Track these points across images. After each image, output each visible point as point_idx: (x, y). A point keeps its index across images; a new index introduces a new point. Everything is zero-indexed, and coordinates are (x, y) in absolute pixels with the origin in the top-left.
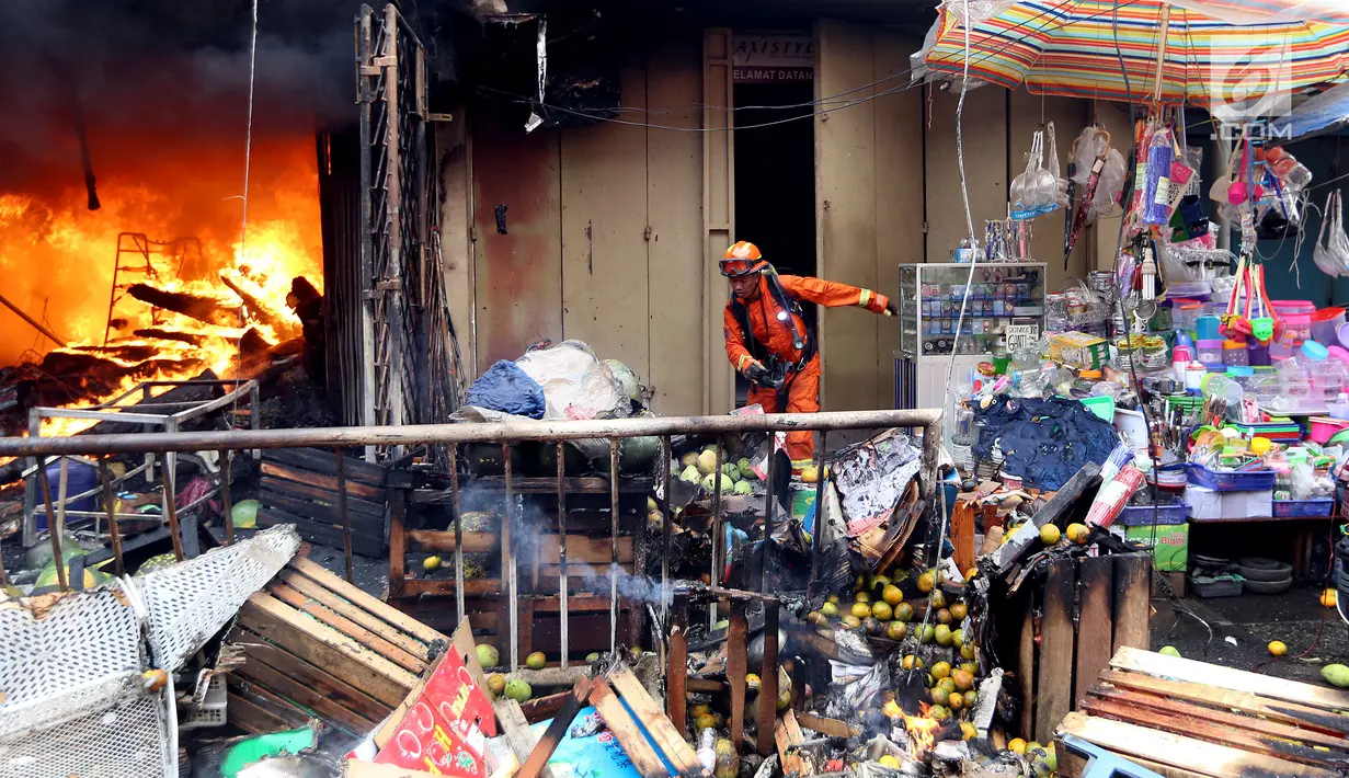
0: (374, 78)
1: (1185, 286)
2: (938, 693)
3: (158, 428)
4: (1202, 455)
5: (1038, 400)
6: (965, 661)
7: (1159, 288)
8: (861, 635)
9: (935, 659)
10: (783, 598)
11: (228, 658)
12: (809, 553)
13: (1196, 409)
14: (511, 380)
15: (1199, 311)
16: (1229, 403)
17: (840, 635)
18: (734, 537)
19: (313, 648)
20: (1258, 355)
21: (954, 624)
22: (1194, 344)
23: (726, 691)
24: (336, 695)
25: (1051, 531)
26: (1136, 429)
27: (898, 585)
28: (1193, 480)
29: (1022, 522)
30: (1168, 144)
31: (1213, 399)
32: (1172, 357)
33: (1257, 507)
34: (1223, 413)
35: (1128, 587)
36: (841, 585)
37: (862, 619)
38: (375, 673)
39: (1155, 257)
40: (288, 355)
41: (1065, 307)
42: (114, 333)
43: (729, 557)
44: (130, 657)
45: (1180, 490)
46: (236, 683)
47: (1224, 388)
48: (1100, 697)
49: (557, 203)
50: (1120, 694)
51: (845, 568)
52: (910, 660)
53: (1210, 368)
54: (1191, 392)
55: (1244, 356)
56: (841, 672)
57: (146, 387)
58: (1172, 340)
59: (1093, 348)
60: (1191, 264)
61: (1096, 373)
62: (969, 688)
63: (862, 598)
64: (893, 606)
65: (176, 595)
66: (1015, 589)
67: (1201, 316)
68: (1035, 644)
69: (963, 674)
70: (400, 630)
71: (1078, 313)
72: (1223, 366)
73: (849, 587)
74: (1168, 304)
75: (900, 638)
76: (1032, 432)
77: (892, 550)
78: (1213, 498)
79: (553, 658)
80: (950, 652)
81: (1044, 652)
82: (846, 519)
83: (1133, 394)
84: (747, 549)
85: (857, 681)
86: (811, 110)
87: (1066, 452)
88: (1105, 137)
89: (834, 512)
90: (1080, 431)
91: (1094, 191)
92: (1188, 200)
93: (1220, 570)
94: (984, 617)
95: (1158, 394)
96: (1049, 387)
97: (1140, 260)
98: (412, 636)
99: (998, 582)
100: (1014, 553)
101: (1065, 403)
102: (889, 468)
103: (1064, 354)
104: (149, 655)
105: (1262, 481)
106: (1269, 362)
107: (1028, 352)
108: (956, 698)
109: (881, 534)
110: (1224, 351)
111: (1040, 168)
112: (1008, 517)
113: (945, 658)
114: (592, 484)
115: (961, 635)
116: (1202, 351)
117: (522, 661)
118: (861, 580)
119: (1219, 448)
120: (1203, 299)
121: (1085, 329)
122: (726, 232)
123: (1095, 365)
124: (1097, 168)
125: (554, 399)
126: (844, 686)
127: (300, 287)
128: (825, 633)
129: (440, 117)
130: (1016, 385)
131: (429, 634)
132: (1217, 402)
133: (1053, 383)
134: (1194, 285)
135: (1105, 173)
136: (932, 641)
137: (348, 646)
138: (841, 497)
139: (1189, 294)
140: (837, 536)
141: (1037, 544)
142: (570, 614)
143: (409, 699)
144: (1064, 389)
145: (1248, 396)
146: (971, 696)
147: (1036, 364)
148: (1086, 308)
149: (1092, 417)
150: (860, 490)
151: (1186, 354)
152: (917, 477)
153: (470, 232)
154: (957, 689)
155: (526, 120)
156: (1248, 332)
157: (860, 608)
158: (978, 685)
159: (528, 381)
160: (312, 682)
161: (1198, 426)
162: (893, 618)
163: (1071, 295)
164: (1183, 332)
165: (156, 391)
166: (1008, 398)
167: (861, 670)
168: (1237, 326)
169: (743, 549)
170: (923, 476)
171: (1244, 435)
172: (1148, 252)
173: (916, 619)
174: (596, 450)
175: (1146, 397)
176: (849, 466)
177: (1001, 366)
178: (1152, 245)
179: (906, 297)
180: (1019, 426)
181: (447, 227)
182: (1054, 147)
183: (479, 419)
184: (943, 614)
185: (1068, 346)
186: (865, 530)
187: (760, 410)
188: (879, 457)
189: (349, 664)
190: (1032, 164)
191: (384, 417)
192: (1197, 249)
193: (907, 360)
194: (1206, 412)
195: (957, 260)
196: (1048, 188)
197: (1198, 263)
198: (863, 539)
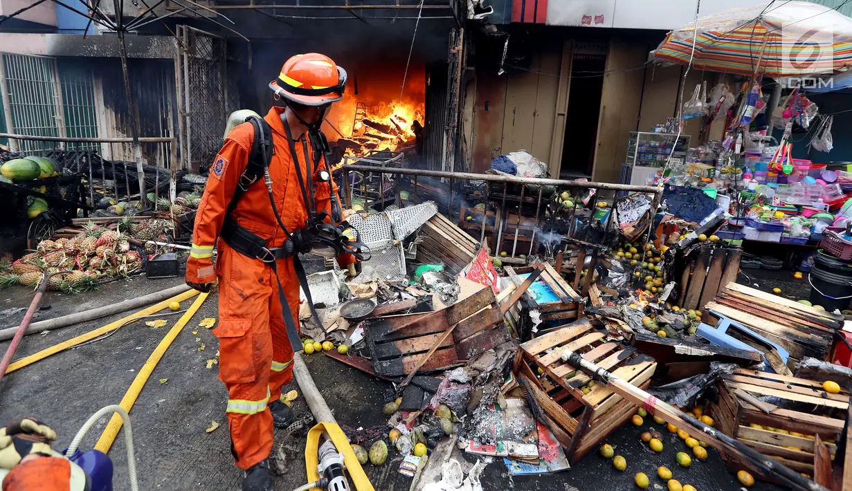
0: (454, 54)
1: (751, 149)
2: (648, 286)
3: (381, 165)
4: (753, 215)
5: (682, 187)
6: (658, 277)
7: (742, 149)
8: (621, 263)
9: (647, 275)
10: (600, 246)
11: (419, 240)
12: (603, 232)
13: (752, 198)
14: (505, 161)
15: (757, 160)
16: (767, 197)
17: (613, 261)
18: (578, 223)
19: (443, 240)
20: (782, 178)
21: (655, 264)
22: (753, 173)
23: (574, 275)
24: (449, 256)
25: (703, 237)
26: (725, 202)
27: (635, 247)
28: (747, 224)
29: (691, 232)
30: (757, 93)
31: (761, 194)
32: (743, 177)
33: (774, 238)
34: (764, 201)
35: (731, 261)
36: (614, 244)
37: (621, 257)
38: (462, 251)
39: (742, 137)
40: (410, 145)
41: (698, 153)
42: (354, 134)
43: (576, 230)
44: (389, 235)
45: (741, 227)
46: (419, 248)
47: (767, 191)
48: (721, 298)
49: (504, 100)
50: (730, 298)
51: (617, 239)
52: (638, 274)
53: (760, 183)
54: (750, 191)
55: (776, 180)
56: (612, 274)
57: (371, 152)
58: (744, 170)
59: (709, 170)
60: (755, 141)
61: (708, 180)
62: (660, 286)
63: (621, 250)
64: (633, 254)
65: (399, 218)
66: (686, 255)
67: (758, 162)
68: (690, 275)
69: (658, 281)
70: (467, 239)
71: (703, 156)
72: (765, 183)
73: (618, 245)
74: (743, 156)
75: (635, 265)
76: (680, 199)
77: (637, 235)
78: (755, 232)
79: (509, 254)
80: (653, 273)
81: (693, 279)
82: (619, 222)
83: (725, 189)
84: (582, 228)
85: (618, 278)
86: (603, 74)
87: (694, 208)
88: (727, 88)
89: (615, 220)
90: (701, 201)
91: (718, 109)
92: (760, 115)
93: (752, 259)
94: (672, 263)
95: (735, 190)
96: (687, 183)
97: (736, 138)
98: (470, 241)
99: (680, 252)
100: (686, 243)
101: (695, 189)
102: (636, 206)
103: (695, 171)
104: (393, 235)
105: (778, 228)
106: (786, 182)
107: (678, 169)
108: (654, 289)
109: (632, 229)
110: (767, 176)
111: (697, 99)
112: (684, 229)
113: (650, 275)
114: (530, 199)
115: (658, 268)
116: (757, 175)
117: (499, 254)
118: (620, 244)
119: (762, 214)
120: (759, 155)
121: (704, 162)
122: (564, 115)
123: (709, 177)
124: (721, 100)
125: (520, 169)
126: (612, 279)
127: (416, 124)
128: (607, 260)
129: (470, 68)
130: (673, 180)
131: (475, 242)
132: (762, 196)
133: (690, 181)
134: (755, 149)
135: (725, 102)
136: (647, 268)
137: (454, 242)
138: (618, 214)
139: (752, 153)
140: (615, 227)
141: (697, 241)
142: (518, 241)
143: (473, 261)
144: (695, 184)
145: (777, 195)
146: (661, 289)
147: (681, 174)
148: (706, 154)
149: (706, 196)
150: (625, 213)
151: (750, 176)
152: (649, 211)
153: (474, 109)
154: (655, 286)
155: (499, 71)
156: (780, 170)
157: (620, 253)
158: (664, 287)
159: (511, 162)
160: (442, 251)
161: (752, 204)
162: (632, 258)
163: (700, 149)
164: (749, 167)
165: (374, 153)
166: (670, 186)
167: (619, 274)
168: (776, 167)
169: (581, 227)
170: (651, 211)
171: (772, 210)
172: (740, 135)
173: (640, 260)
174: (533, 188)
175: (730, 191)
176: (622, 204)
177: (668, 173)
178: (742, 132)
179: (631, 144)
180: (675, 196)
181: (466, 106)
182: (705, 91)
183: (495, 173)
184: (651, 260)
185: (697, 168)
186: (625, 227)
187: (586, 180)
188: (633, 202)
189: (454, 247)
190: (694, 97)
191: (448, 168)
192: (757, 135)
193: (628, 167)
194: (756, 199)
195: (654, 131)
196: (698, 107)
197: (758, 141)
198: (625, 229)
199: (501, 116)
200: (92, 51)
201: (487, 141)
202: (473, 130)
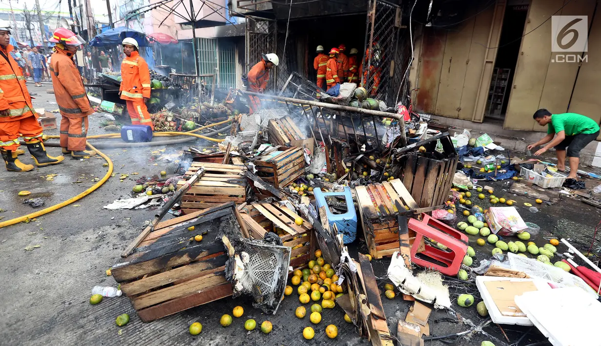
35: (431, 169)
49: (443, 51)
66: (398, 159)
68: (403, 176)
81: (404, 179)
99: (395, 156)
122: (492, 62)
129: (403, 27)
137: (280, 133)
138: (388, 136)
153: (419, 59)
199: (440, 64)
201: (428, 85)
202: (418, 76)
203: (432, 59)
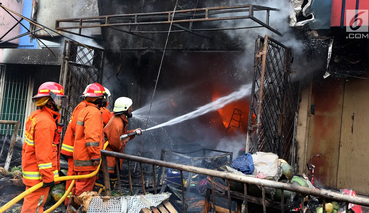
0: (258, 58)
49: (341, 105)
153: (308, 113)
155: (324, 74)
159: (250, 161)
199: (338, 121)
200: (27, 60)
201: (323, 147)
202: (308, 135)
203: (326, 114)
